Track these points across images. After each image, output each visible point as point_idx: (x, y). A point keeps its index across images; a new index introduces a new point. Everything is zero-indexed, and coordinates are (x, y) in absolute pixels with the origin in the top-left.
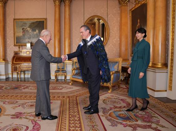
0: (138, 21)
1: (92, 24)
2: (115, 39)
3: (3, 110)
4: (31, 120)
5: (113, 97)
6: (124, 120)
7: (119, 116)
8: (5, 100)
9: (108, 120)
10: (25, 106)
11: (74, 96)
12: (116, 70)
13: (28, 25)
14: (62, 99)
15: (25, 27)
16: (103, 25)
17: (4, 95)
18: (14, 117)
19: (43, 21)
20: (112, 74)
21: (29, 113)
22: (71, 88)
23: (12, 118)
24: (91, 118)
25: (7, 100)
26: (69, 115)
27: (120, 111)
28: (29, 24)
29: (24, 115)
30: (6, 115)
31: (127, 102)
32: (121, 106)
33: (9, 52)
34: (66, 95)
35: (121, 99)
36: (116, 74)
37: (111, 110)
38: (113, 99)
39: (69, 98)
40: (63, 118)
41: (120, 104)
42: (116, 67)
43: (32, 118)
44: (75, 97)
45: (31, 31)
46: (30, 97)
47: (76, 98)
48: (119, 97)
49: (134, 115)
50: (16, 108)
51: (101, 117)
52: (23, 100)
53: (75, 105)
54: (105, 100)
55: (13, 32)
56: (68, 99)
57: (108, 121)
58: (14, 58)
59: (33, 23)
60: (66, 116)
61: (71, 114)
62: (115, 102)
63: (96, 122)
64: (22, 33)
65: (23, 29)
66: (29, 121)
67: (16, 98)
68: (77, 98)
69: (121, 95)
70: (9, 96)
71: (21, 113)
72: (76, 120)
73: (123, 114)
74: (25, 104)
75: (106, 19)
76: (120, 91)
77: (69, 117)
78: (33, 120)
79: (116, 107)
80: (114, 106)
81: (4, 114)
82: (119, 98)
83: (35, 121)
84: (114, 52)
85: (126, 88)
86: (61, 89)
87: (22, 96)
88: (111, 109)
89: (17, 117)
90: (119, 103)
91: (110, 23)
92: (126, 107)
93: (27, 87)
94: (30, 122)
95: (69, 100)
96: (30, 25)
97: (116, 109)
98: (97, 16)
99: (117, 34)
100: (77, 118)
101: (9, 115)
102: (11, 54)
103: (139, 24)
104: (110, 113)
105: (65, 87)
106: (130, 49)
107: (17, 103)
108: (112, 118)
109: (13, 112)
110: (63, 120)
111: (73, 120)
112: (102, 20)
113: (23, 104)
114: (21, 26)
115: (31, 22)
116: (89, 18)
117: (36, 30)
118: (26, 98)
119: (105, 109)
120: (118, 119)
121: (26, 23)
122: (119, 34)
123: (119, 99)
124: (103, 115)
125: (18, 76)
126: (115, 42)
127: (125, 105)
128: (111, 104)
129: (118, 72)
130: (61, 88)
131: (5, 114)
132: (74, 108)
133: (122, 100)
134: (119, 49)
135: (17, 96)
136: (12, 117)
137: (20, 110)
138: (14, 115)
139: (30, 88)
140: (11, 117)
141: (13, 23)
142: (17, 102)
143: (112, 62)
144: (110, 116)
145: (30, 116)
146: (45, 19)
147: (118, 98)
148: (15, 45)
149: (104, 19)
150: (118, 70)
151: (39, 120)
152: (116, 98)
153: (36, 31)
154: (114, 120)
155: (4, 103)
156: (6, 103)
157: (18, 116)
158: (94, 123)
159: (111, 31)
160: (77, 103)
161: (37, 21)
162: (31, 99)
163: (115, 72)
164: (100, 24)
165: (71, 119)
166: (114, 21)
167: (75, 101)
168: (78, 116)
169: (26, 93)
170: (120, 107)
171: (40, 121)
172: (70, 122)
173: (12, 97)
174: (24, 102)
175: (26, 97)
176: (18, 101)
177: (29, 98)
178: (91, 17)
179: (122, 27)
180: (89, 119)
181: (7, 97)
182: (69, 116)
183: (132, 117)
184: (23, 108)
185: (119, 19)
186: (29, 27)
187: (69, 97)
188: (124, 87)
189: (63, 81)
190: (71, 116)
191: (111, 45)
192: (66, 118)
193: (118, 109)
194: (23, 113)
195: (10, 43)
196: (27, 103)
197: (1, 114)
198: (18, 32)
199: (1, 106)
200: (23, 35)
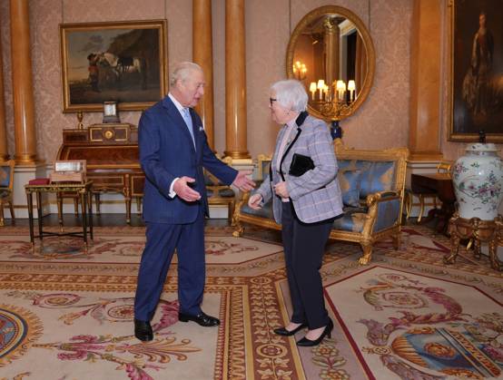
0: (479, 20)
1: (314, 35)
2: (396, 85)
3: (34, 326)
4: (125, 365)
5: (400, 283)
6: (448, 368)
7: (427, 353)
8: (39, 292)
9: (390, 365)
10: (104, 312)
11: (264, 275)
13: (107, 44)
14: (224, 286)
15: (98, 49)
16: (352, 38)
17: (34, 276)
18: (68, 352)
19: (157, 31)
21: (119, 340)
22: (251, 249)
23: (62, 356)
24: (331, 359)
25: (44, 292)
26: (255, 346)
27: (428, 332)
28: (111, 39)
29: (102, 348)
30: (41, 345)
31: (450, 299)
32: (431, 316)
33: (48, 134)
34: (236, 275)
35: (425, 287)
36: (386, 202)
37: (395, 329)
38: (400, 289)
39: (250, 284)
40: (234, 358)
41: (424, 305)
42: (387, 177)
43: (128, 357)
44: (270, 281)
45: (116, 64)
46: (121, 280)
47: (272, 284)
48: (417, 282)
49: (482, 349)
50: (76, 322)
51: (365, 355)
52: (95, 293)
53: (272, 309)
54: (369, 291)
55: (60, 69)
56: (245, 288)
57: (392, 370)
58: (66, 151)
59: (123, 37)
60: (243, 350)
61: (261, 344)
62: (405, 299)
63: (349, 376)
64: (90, 69)
65: (90, 57)
66: (117, 368)
67: (74, 285)
68: (277, 283)
69: (425, 272)
70: (50, 276)
71: (91, 340)
72: (279, 367)
73: (440, 346)
74: (104, 306)
75: (365, 18)
76: (419, 261)
77: (256, 356)
78: (133, 364)
79: (411, 319)
80: (404, 313)
81: (36, 342)
82: (419, 286)
83: (139, 370)
84: (392, 127)
85: (436, 248)
86: (218, 253)
87: (94, 277)
88: (395, 325)
89: (80, 355)
90: (421, 303)
91: (377, 31)
92: (447, 317)
93: (109, 247)
94: (123, 372)
95: (250, 290)
96: (112, 44)
97: (414, 327)
98: (335, 9)
99: (402, 68)
100: (282, 358)
101: (51, 345)
102: (55, 140)
103: (482, 31)
104: (395, 340)
105: (232, 245)
106: (445, 119)
107: (77, 304)
108: (405, 361)
109: (65, 335)
110: (234, 365)
111: (269, 367)
112: (352, 20)
113: (96, 306)
114: (86, 49)
115: (116, 36)
116: (306, 16)
117: (132, 61)
118: (105, 286)
119: (376, 324)
120: (425, 365)
121: (99, 37)
122: (408, 68)
123: (420, 289)
124: (371, 346)
125: (77, 210)
126: (394, 95)
127: (442, 310)
128: (393, 307)
129: (395, 194)
130: (218, 248)
131: (39, 342)
132: (269, 320)
133: (427, 291)
134: (406, 119)
135: (79, 276)
136: (62, 352)
137: (86, 326)
138: (71, 344)
139: (118, 248)
140: (57, 351)
141: (58, 40)
142: (78, 299)
143: (372, 162)
144: (396, 351)
145: (122, 349)
146: (162, 22)
147: (413, 285)
148: (66, 112)
149: (357, 17)
150: (392, 188)
151: (151, 366)
152: (406, 283)
153: (132, 65)
154: (412, 368)
155: (34, 304)
156: (42, 302)
157: (80, 349)
158: (342, 376)
159: (381, 57)
160: (276, 301)
161: (135, 31)
162: (125, 290)
163: (383, 196)
164: (341, 36)
165: (263, 363)
166: (393, 25)
167: (270, 297)
168: (285, 351)
169: (106, 266)
170: (427, 319)
171: (157, 368)
172: (260, 372)
173: (59, 281)
174: (100, 299)
175: (105, 282)
176: (79, 293)
177: (116, 286)
178: (316, 10)
179: (421, 43)
180: (324, 362)
181: (45, 280)
182: (254, 350)
183: (475, 355)
184: (98, 323)
185: (409, 16)
186: (107, 52)
187: (247, 280)
188: (429, 246)
189: (225, 222)
190: (262, 351)
191: (381, 104)
192: (243, 357)
193: (420, 327)
194: (99, 338)
195: (49, 103)
196: (109, 301)
197: (26, 340)
198: (73, 68)
199: (26, 314)
200: (90, 76)
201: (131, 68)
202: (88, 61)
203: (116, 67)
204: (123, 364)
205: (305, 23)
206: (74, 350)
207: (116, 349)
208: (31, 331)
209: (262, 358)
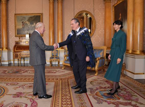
0: (120, 15)
1: (81, 18)
2: (101, 31)
4: (29, 99)
5: (100, 80)
7: (104, 95)
8: (8, 82)
10: (25, 87)
11: (66, 78)
12: (101, 56)
13: (27, 19)
14: (55, 81)
15: (25, 20)
16: (90, 18)
17: (7, 78)
18: (15, 96)
19: (40, 16)
20: (98, 60)
21: (28, 93)
22: (63, 72)
23: (14, 97)
24: (80, 97)
25: (9, 82)
26: (62, 94)
27: (105, 91)
28: (28, 18)
29: (24, 95)
31: (111, 83)
32: (106, 87)
33: (11, 42)
34: (59, 78)
36: (101, 60)
37: (97, 90)
38: (99, 81)
40: (57, 97)
41: (105, 85)
42: (101, 54)
43: (30, 97)
45: (29, 24)
46: (29, 79)
47: (68, 80)
50: (17, 89)
51: (89, 96)
52: (22, 82)
53: (67, 86)
54: (92, 82)
55: (14, 25)
56: (61, 81)
57: (95, 99)
58: (16, 47)
59: (31, 17)
60: (59, 95)
61: (63, 94)
62: (100, 83)
63: (84, 100)
64: (22, 25)
65: (22, 22)
66: (27, 99)
67: (17, 80)
68: (69, 80)
70: (11, 78)
71: (21, 93)
72: (67, 99)
74: (25, 85)
75: (93, 14)
77: (62, 96)
78: (31, 98)
79: (101, 88)
80: (100, 86)
81: (7, 94)
83: (33, 100)
84: (100, 41)
86: (55, 73)
87: (22, 78)
88: (97, 89)
89: (18, 96)
91: (96, 17)
92: (110, 87)
93: (26, 71)
95: (62, 81)
96: (28, 19)
97: (101, 89)
98: (85, 11)
99: (102, 26)
100: (69, 97)
101: (11, 94)
102: (13, 44)
104: (97, 92)
105: (58, 71)
107: (18, 85)
108: (98, 97)
109: (15, 92)
110: (57, 98)
111: (65, 99)
113: (23, 85)
114: (21, 20)
115: (29, 17)
116: (78, 13)
117: (33, 24)
118: (25, 81)
119: (92, 89)
120: (103, 98)
121: (25, 17)
122: (104, 26)
124: (91, 94)
125: (18, 62)
126: (100, 33)
127: (109, 85)
128: (97, 85)
129: (103, 58)
130: (55, 71)
131: (8, 94)
132: (66, 88)
133: (106, 81)
134: (104, 39)
135: (18, 78)
137: (20, 90)
138: (16, 94)
139: (29, 72)
140: (12, 96)
141: (14, 18)
142: (18, 84)
143: (98, 50)
144: (96, 95)
146: (41, 14)
147: (103, 80)
148: (16, 36)
149: (91, 13)
150: (103, 56)
151: (36, 99)
152: (101, 80)
155: (7, 85)
156: (9, 84)
159: (97, 23)
160: (68, 84)
161: (35, 16)
162: (30, 81)
163: (101, 58)
164: (88, 18)
165: (63, 98)
166: (100, 16)
167: (67, 83)
168: (69, 95)
169: (25, 76)
170: (105, 88)
172: (63, 100)
173: (13, 79)
175: (25, 80)
176: (18, 82)
177: (28, 81)
178: (81, 11)
180: (78, 97)
181: (9, 79)
184: (23, 89)
185: (104, 13)
186: (27, 21)
187: (61, 79)
189: (57, 66)
191: (97, 35)
192: (59, 97)
193: (103, 89)
194: (23, 93)
195: (12, 34)
196: (26, 84)
197: (4, 93)
198: (18, 25)
199: (5, 87)
200: (22, 27)
201: (33, 25)
202: (22, 23)
203: (29, 25)
204: (29, 98)
205: (78, 15)
206: (17, 95)
207: (28, 95)
208: (6, 91)
209: (64, 97)
